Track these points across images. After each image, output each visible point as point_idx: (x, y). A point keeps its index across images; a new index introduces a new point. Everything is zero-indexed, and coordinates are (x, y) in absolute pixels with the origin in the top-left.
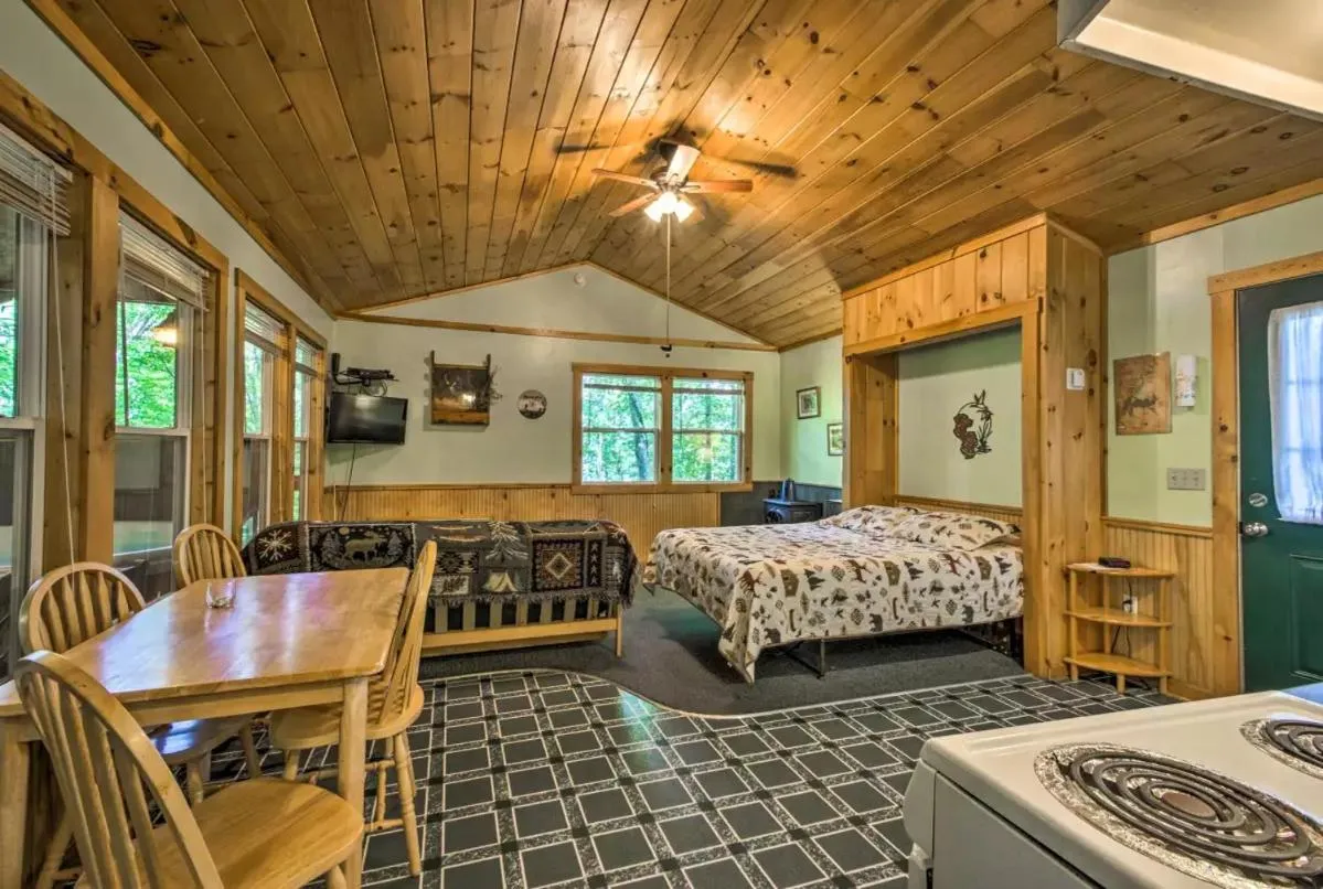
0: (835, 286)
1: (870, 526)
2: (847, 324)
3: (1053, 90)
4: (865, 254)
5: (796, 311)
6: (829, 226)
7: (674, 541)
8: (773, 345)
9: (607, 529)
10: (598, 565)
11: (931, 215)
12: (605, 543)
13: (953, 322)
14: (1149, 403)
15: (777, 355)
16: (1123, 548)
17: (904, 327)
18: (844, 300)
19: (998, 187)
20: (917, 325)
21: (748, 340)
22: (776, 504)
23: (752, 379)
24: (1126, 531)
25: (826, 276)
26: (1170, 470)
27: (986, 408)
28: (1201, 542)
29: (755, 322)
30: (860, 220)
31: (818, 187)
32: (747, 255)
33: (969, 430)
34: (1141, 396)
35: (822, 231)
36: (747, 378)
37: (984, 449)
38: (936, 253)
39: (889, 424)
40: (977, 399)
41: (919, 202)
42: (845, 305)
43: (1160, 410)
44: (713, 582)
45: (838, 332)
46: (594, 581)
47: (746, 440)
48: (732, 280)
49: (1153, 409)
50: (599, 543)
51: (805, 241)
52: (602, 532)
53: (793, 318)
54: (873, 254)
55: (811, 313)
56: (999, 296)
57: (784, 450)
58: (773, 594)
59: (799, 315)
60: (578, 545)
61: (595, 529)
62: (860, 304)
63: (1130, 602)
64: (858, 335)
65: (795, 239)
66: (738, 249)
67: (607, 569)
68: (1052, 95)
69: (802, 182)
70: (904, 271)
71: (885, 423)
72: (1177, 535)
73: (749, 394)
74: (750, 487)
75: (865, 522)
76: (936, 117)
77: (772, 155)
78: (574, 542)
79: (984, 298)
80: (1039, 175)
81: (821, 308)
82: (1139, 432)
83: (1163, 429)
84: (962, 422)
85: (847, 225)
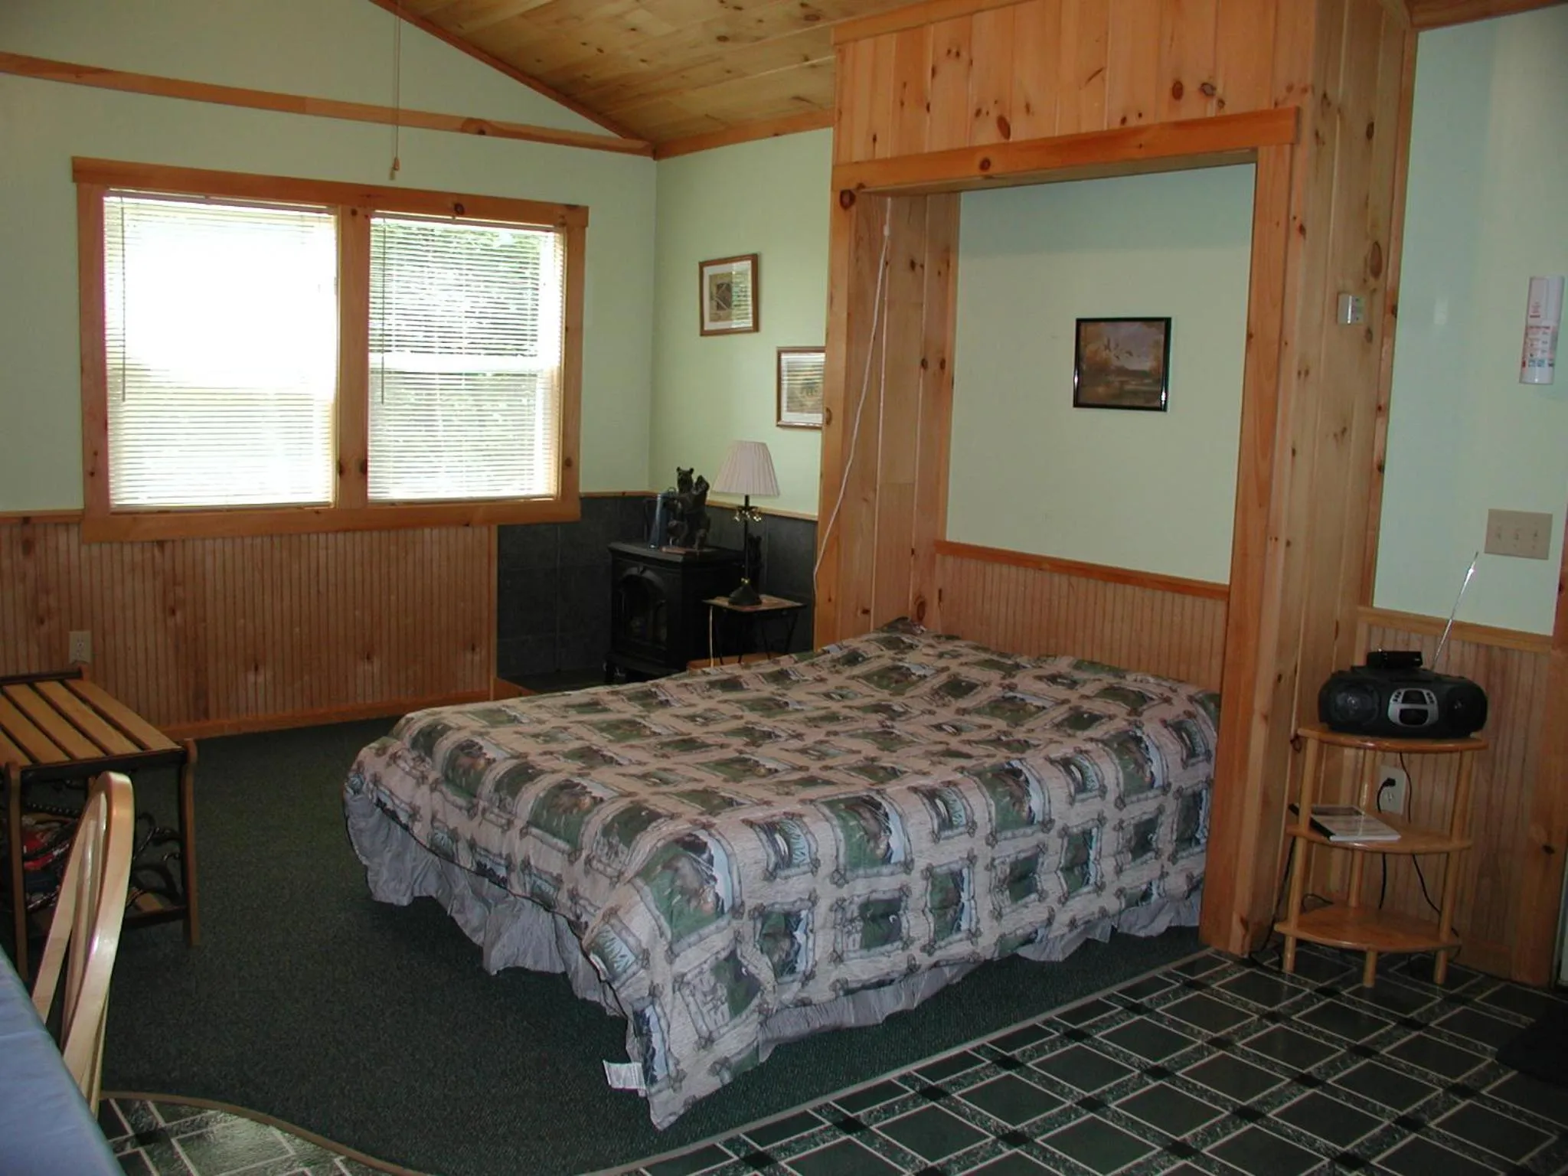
2: (846, 107)
8: (638, 136)
17: (988, 135)
18: (840, 44)
20: (1020, 131)
22: (644, 559)
23: (584, 225)
36: (569, 220)
39: (934, 365)
53: (704, 74)
56: (1207, 90)
59: (717, 67)
62: (882, 60)
64: (874, 139)
74: (571, 511)
79: (1177, 91)
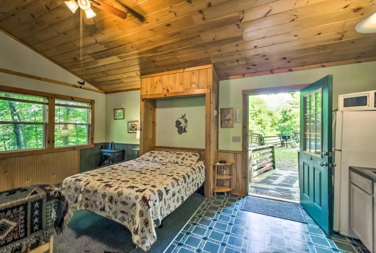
0: (139, 73)
1: (156, 159)
2: (142, 87)
3: (238, 25)
4: (156, 63)
5: (119, 79)
6: (148, 48)
7: (82, 183)
8: (103, 91)
9: (46, 190)
10: (40, 216)
11: (184, 56)
12: (45, 200)
13: (183, 92)
14: (229, 120)
15: (104, 94)
16: (222, 158)
17: (165, 92)
18: (141, 78)
19: (206, 52)
20: (170, 91)
21: (93, 87)
23: (94, 103)
24: (223, 153)
25: (138, 68)
26: (233, 137)
27: (186, 119)
28: (239, 155)
29: (97, 80)
30: (160, 50)
31: (151, 30)
32: (106, 50)
33: (180, 125)
34: (227, 118)
35: (144, 49)
36: (92, 102)
37: (185, 131)
38: (178, 69)
40: (183, 117)
41: (182, 50)
42: (141, 81)
43: (231, 122)
44: (119, 203)
45: (138, 89)
46: (36, 228)
47: (91, 127)
48: (93, 60)
49: (229, 122)
50: (40, 201)
51: (135, 52)
52: (41, 194)
53: (117, 82)
54: (159, 64)
55: (125, 81)
56: (198, 86)
57: (107, 130)
58: (156, 203)
59: (119, 81)
60: (21, 209)
61: (35, 193)
62: (148, 81)
63: (223, 171)
64: (147, 92)
65: (131, 49)
66: (103, 46)
67: (47, 216)
68: (236, 26)
69: (145, 25)
70: (165, 73)
71: (153, 122)
72: (234, 153)
73: (92, 109)
74: (93, 146)
75: (154, 157)
76: (204, 19)
77: (138, 7)
78: (18, 207)
80: (218, 52)
81: (129, 80)
82: (226, 127)
83: (232, 127)
84: (178, 123)
85: (154, 50)
